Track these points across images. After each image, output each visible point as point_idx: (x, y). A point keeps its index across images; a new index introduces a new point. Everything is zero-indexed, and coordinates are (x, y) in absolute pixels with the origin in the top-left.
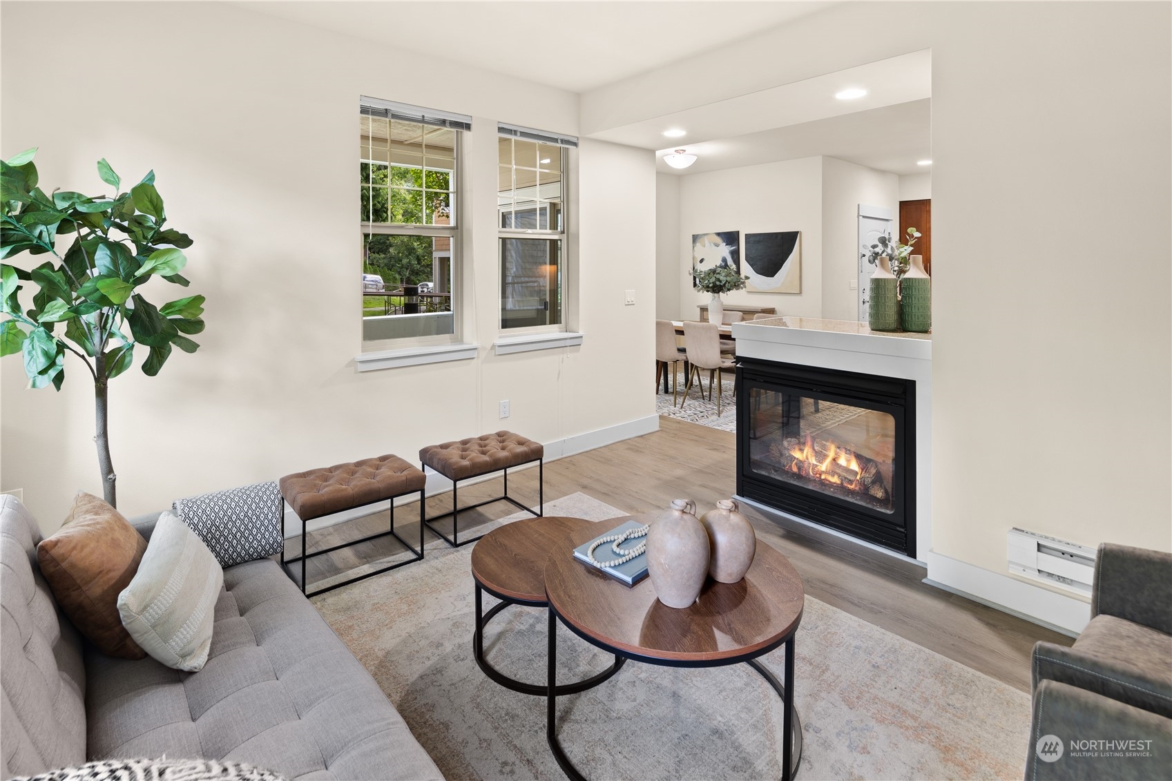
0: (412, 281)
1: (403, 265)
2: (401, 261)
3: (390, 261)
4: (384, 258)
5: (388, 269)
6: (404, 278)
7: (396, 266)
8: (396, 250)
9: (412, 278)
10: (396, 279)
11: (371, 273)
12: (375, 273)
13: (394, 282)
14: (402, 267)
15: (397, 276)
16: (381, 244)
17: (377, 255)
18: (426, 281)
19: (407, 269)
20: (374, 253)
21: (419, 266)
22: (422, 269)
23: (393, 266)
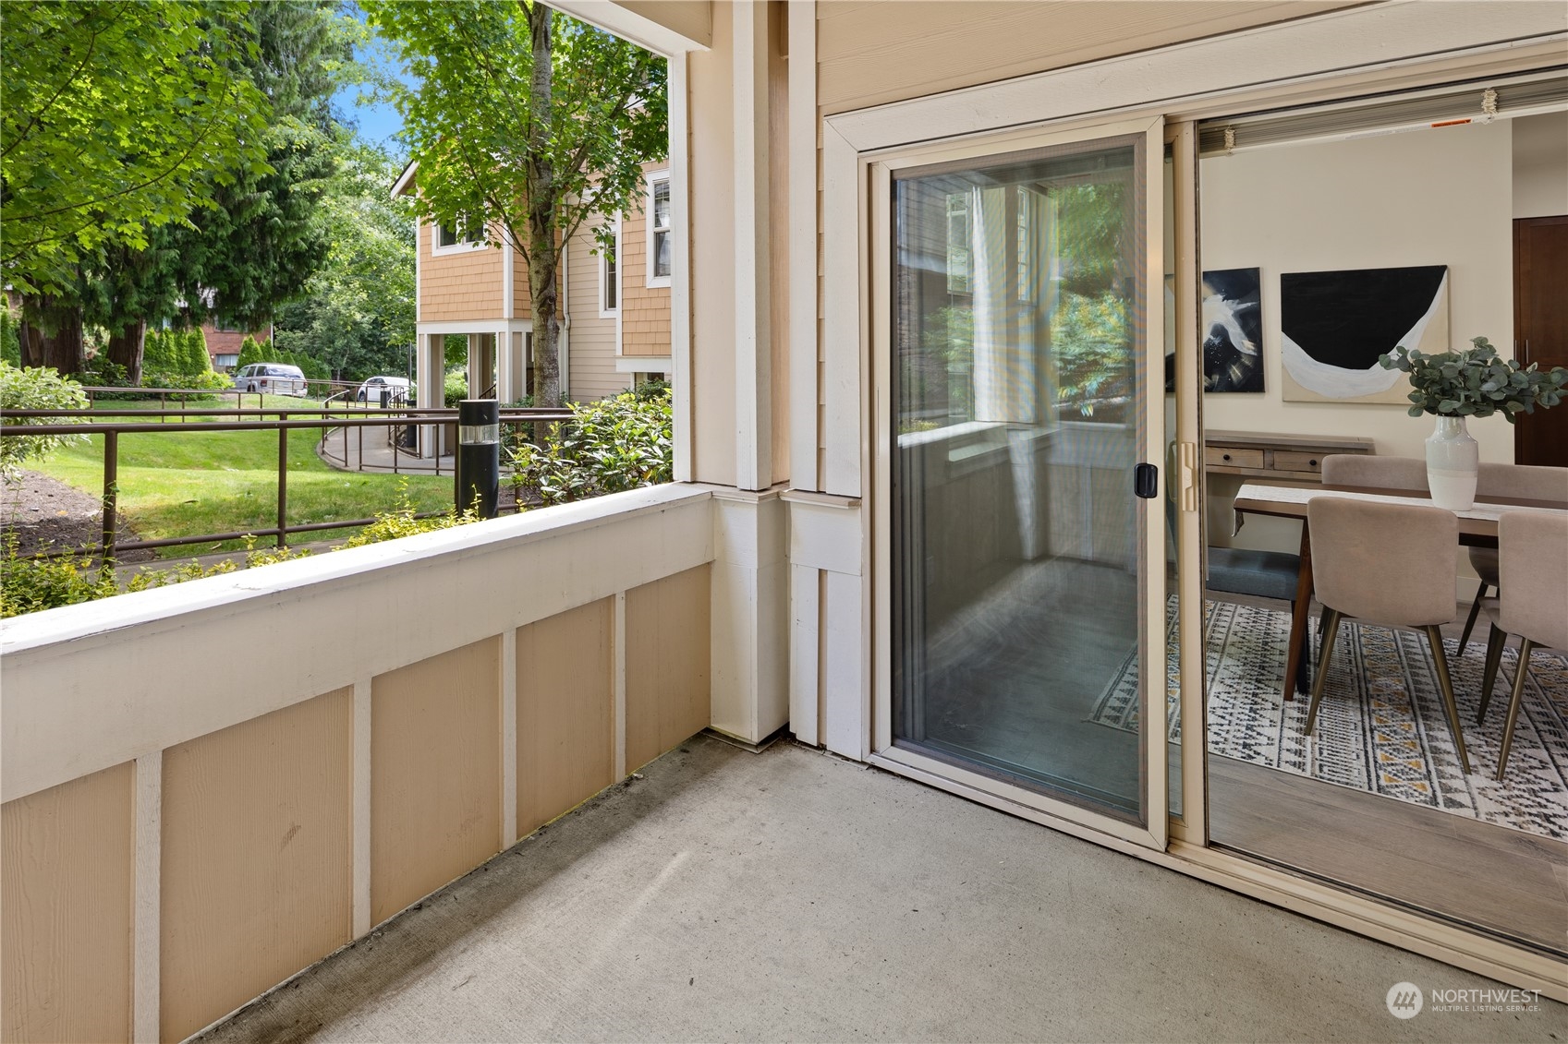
0: (354, 374)
1: (335, 350)
2: (333, 342)
3: (313, 343)
4: (302, 338)
5: (310, 356)
6: (338, 369)
7: (323, 350)
8: (324, 325)
9: (353, 369)
10: (324, 372)
11: (279, 362)
12: (287, 361)
13: (320, 377)
14: (334, 354)
15: (326, 367)
16: (296, 315)
17: (290, 334)
18: (376, 375)
19: (343, 356)
20: (284, 330)
21: (364, 351)
22: (370, 355)
23: (319, 350)
